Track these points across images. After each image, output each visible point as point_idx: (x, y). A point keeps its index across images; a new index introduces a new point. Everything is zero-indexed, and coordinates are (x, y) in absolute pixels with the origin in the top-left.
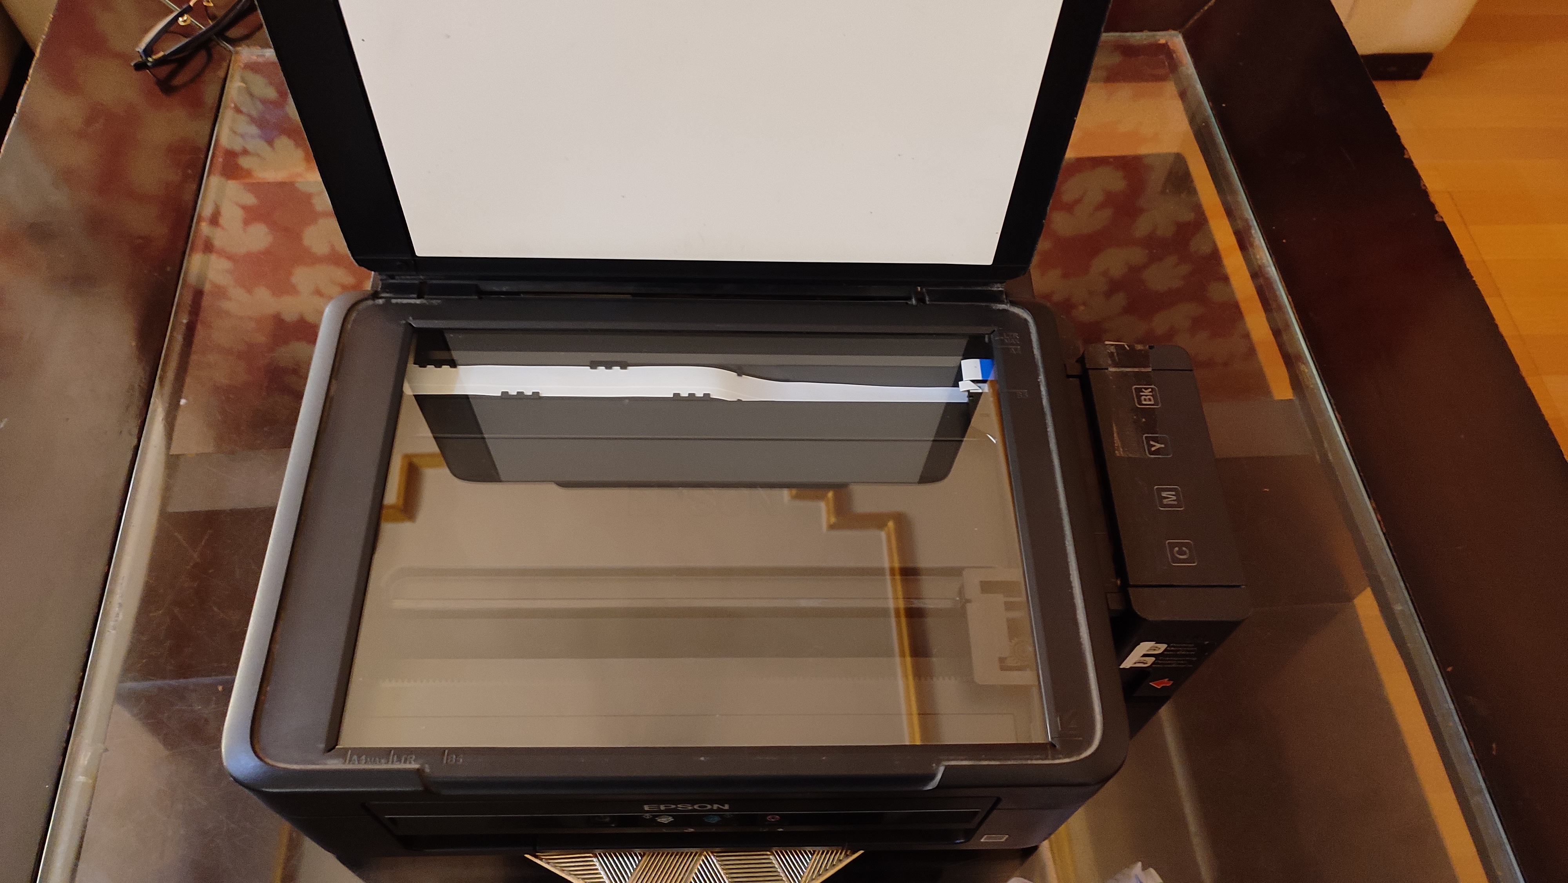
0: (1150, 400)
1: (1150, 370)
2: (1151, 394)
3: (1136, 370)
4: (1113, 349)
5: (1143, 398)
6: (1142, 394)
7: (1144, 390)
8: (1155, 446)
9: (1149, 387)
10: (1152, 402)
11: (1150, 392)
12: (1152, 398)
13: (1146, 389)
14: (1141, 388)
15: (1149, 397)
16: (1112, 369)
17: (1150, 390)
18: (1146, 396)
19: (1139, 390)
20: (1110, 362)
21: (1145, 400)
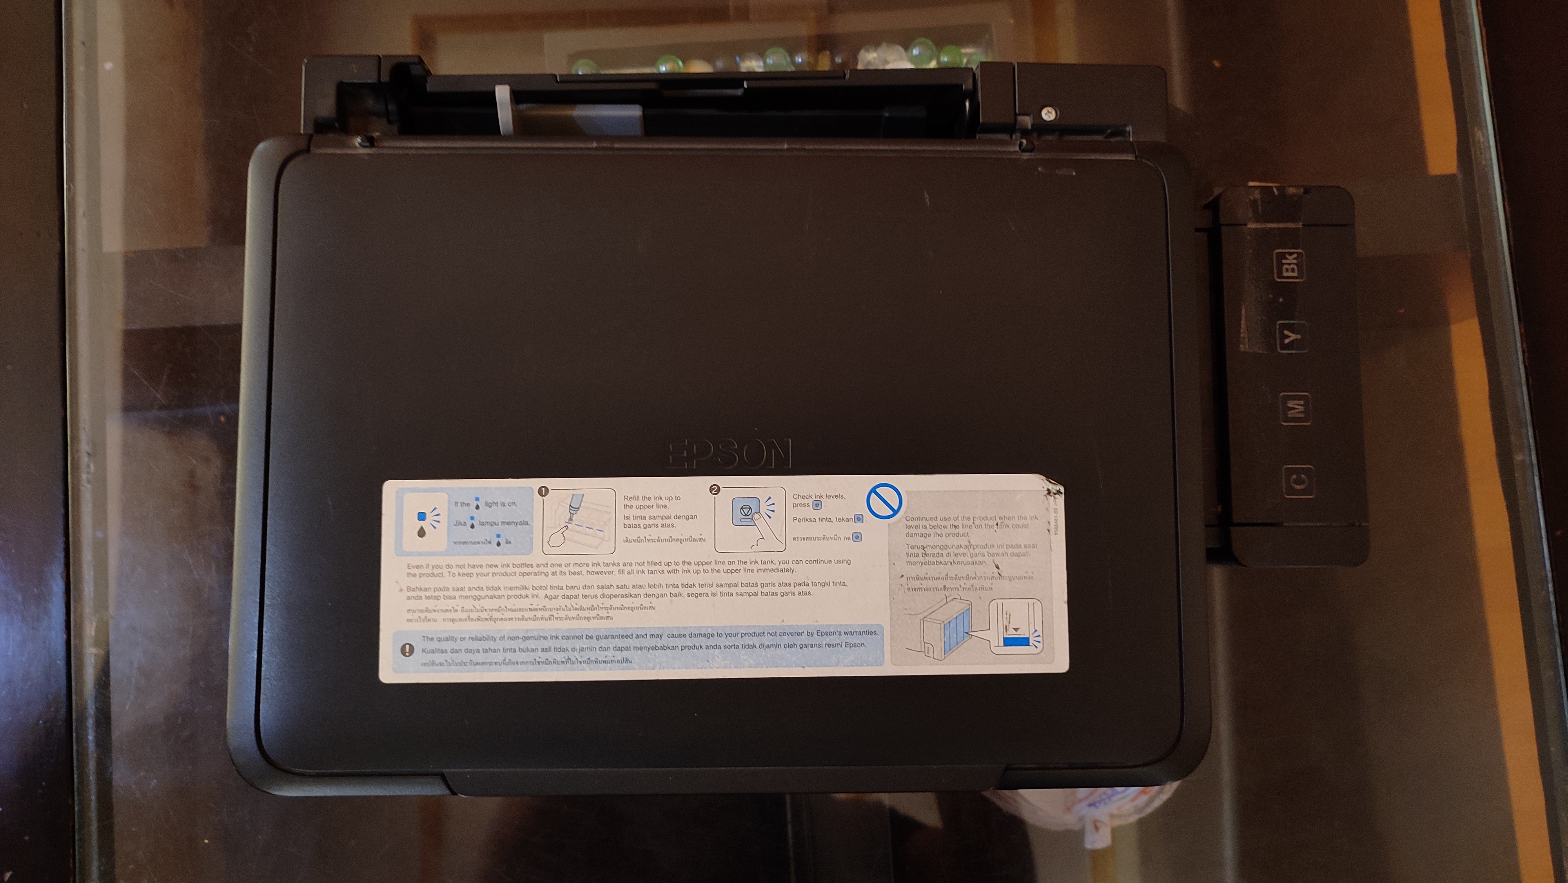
0: (1293, 270)
1: (1300, 225)
2: (1295, 261)
3: (1282, 225)
4: (1257, 195)
5: (1286, 266)
6: (1284, 261)
7: (1287, 256)
8: (1288, 337)
9: (1294, 251)
10: (1295, 274)
11: (1295, 259)
12: (1295, 267)
13: (1291, 254)
14: (1285, 253)
15: (1292, 266)
16: (1252, 226)
17: (1295, 255)
18: (1289, 264)
19: (1282, 256)
20: (1250, 214)
21: (1287, 270)
